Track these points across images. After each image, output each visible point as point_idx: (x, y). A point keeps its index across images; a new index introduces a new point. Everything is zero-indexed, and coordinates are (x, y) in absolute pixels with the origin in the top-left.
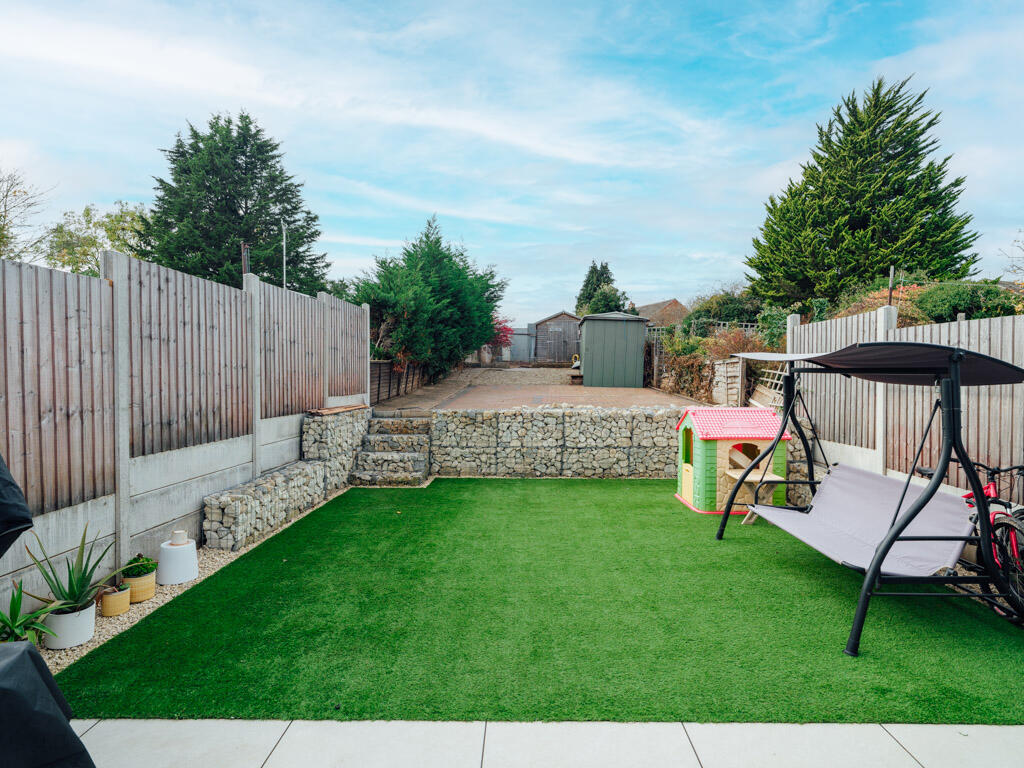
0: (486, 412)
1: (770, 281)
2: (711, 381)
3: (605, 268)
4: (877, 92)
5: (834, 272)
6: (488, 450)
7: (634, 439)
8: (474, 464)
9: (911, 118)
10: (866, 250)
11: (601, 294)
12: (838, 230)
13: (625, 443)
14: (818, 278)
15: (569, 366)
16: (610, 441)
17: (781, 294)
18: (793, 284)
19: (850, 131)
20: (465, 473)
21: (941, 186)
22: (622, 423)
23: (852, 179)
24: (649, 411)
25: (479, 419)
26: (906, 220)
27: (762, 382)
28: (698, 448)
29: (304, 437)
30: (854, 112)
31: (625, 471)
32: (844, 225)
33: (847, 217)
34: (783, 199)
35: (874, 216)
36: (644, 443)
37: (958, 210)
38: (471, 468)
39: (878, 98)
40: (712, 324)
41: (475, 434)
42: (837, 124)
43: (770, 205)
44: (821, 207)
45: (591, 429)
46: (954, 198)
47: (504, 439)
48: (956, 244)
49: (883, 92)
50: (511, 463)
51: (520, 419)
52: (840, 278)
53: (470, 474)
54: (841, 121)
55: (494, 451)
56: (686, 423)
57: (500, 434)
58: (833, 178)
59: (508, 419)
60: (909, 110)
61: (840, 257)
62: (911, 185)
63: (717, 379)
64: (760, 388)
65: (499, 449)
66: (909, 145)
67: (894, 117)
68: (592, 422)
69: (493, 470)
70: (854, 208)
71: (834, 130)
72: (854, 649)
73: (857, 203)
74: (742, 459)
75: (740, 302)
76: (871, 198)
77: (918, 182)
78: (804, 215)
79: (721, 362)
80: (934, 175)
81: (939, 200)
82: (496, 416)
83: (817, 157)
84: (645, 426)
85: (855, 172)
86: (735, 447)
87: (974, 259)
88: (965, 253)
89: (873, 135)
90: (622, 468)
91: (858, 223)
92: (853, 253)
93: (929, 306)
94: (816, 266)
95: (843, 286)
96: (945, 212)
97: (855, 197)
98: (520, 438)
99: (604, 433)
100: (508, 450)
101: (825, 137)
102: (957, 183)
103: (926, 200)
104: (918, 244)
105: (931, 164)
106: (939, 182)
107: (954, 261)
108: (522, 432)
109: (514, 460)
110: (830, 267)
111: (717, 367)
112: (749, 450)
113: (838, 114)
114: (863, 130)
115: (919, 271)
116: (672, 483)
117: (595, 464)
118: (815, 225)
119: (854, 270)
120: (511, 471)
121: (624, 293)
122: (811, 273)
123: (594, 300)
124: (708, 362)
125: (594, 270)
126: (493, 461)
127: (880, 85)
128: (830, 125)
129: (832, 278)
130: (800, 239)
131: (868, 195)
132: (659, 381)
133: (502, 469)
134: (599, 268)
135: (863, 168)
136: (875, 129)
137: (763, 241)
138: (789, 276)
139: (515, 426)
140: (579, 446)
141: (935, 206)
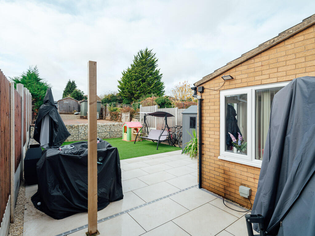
0: (75, 125)
1: (124, 92)
2: (121, 118)
3: (73, 83)
4: (146, 51)
5: (138, 92)
6: (76, 134)
7: (111, 130)
8: (72, 138)
9: (153, 58)
10: (145, 87)
11: (75, 91)
12: (139, 82)
13: (109, 131)
14: (135, 93)
15: (73, 114)
16: (105, 131)
17: (127, 96)
18: (130, 94)
19: (141, 59)
20: (70, 140)
21: (159, 75)
22: (108, 126)
23: (142, 70)
24: (113, 124)
25: (74, 127)
26: (153, 82)
27: (133, 118)
28: (128, 130)
29: (31, 132)
30: (142, 54)
31: (109, 137)
32: (141, 81)
33: (141, 79)
34: (127, 72)
35: (146, 80)
36: (113, 131)
37: (162, 81)
38: (71, 139)
39: (146, 52)
40: (117, 104)
41: (72, 130)
42: (138, 56)
43: (124, 73)
44: (135, 76)
45: (101, 128)
46: (161, 78)
47: (80, 131)
48: (161, 88)
49: (148, 51)
50: (82, 137)
51: (84, 126)
52: (140, 93)
53: (71, 140)
54: (139, 56)
55: (77, 134)
56: (125, 125)
57: (79, 130)
58: (138, 69)
59: (81, 126)
60: (153, 57)
61: (140, 89)
62: (153, 74)
63: (122, 117)
64: (133, 119)
65: (79, 134)
66: (152, 65)
67: (150, 57)
68: (102, 126)
69: (77, 139)
70: (142, 77)
71: (138, 58)
72: (157, 149)
73: (143, 76)
74: (135, 131)
75: (116, 97)
76: (146, 76)
77: (154, 73)
78: (132, 77)
79: (124, 113)
80: (157, 72)
81: (158, 78)
82: (78, 126)
83: (134, 63)
84: (113, 127)
85: (142, 69)
86: (134, 129)
87: (164, 92)
88: (163, 90)
89: (146, 60)
90: (108, 136)
91: (143, 81)
92: (143, 88)
93: (158, 102)
94: (135, 90)
95: (140, 95)
96: (159, 81)
97: (143, 75)
98: (84, 131)
99: (104, 129)
100: (81, 134)
101: (136, 58)
102: (161, 75)
103: (156, 78)
104: (155, 87)
105: (157, 70)
106: (158, 74)
107: (161, 92)
108: (85, 129)
109: (83, 136)
110: (138, 91)
111: (122, 115)
112: (136, 129)
113: (138, 54)
114: (144, 59)
115: (155, 94)
116: (121, 137)
117: (102, 136)
118: (135, 80)
119: (143, 92)
120: (82, 139)
121: (83, 92)
122: (134, 92)
123: (72, 93)
124: (120, 113)
125: (69, 83)
126: (77, 137)
127: (147, 50)
128: (137, 56)
129: (138, 93)
130: (132, 83)
131: (145, 75)
132: (105, 118)
133: (80, 139)
134: (71, 82)
135: (144, 68)
136: (146, 59)
137: (122, 82)
138: (129, 92)
139: (83, 128)
140: (99, 132)
141: (158, 79)
